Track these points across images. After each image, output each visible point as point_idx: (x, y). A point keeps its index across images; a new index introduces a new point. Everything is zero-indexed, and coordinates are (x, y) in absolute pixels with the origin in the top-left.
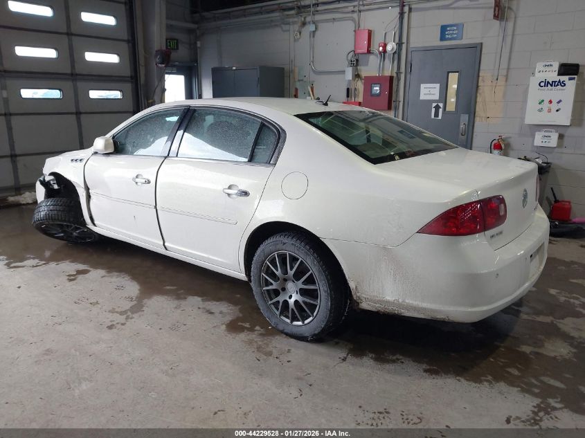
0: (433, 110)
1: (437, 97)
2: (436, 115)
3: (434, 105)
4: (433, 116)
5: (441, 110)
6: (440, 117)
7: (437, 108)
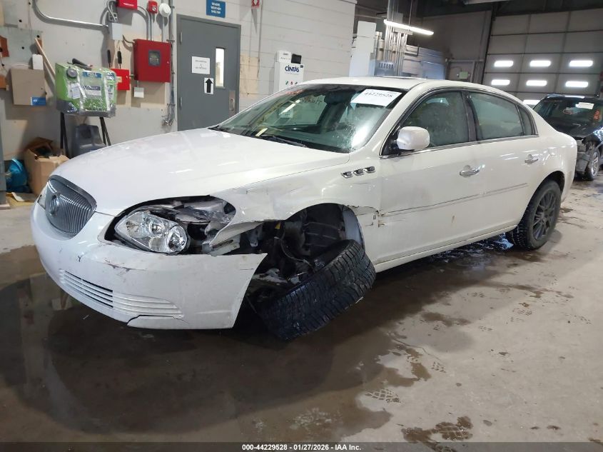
0: (206, 85)
1: (207, 72)
2: (209, 90)
3: (206, 79)
4: (206, 91)
5: (212, 85)
6: (212, 92)
7: (209, 82)
